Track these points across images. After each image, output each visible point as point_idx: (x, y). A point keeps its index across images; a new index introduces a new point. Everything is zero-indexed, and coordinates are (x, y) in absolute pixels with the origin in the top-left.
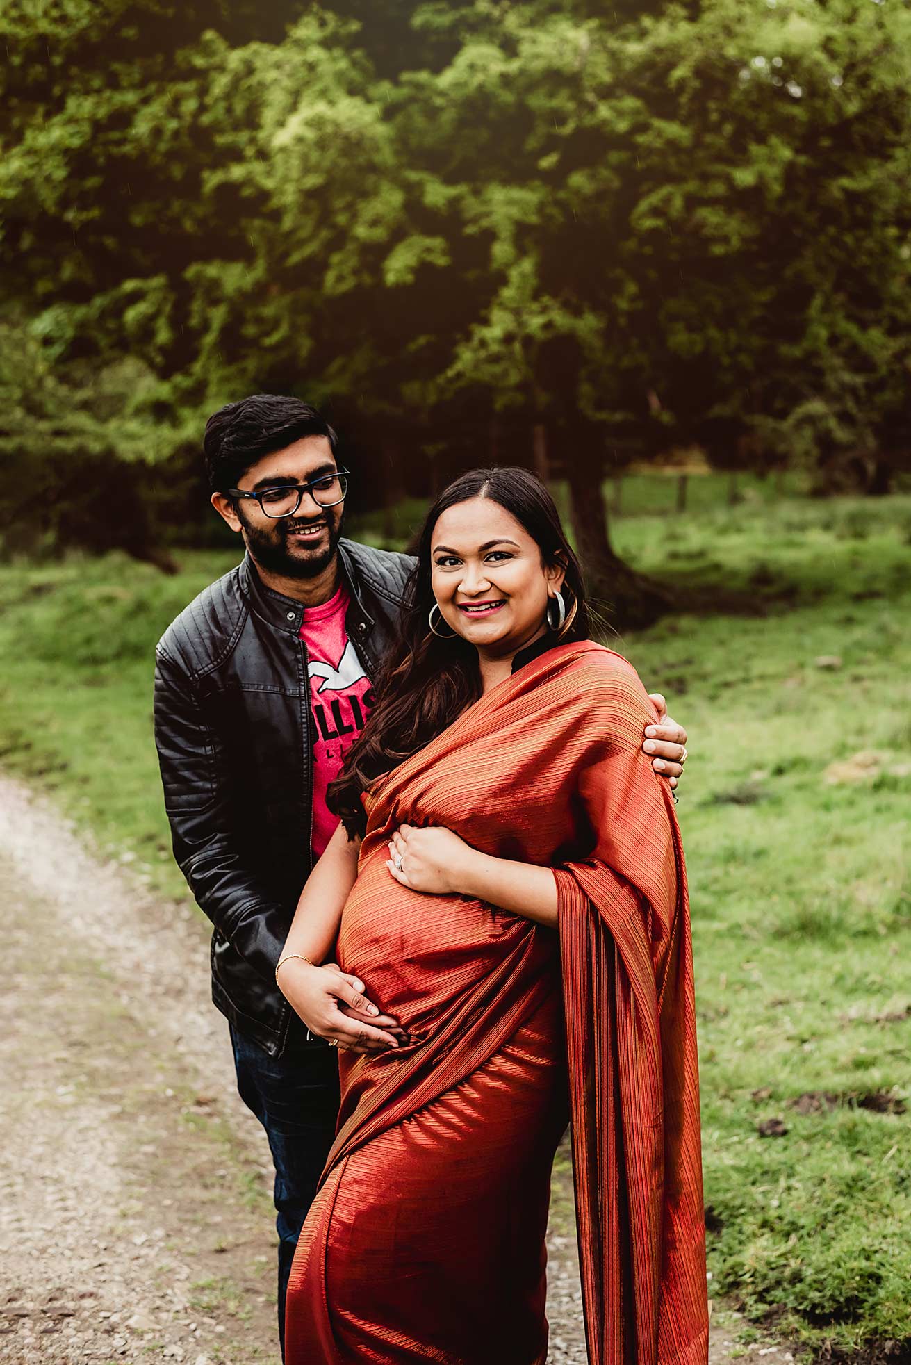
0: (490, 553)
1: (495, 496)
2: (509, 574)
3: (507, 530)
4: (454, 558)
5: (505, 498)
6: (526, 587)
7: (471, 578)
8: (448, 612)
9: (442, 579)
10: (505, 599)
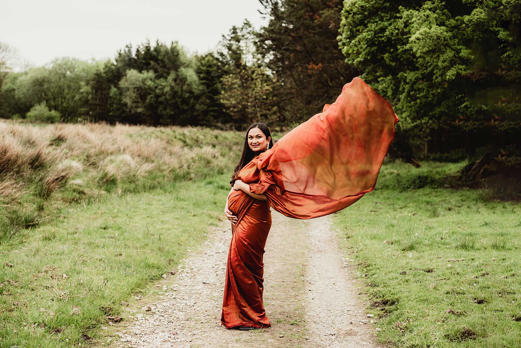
0: (258, 137)
1: (259, 127)
2: (260, 140)
3: (261, 133)
4: (252, 137)
5: (261, 128)
6: (263, 143)
7: (254, 141)
8: (250, 146)
9: (250, 141)
10: (260, 144)
